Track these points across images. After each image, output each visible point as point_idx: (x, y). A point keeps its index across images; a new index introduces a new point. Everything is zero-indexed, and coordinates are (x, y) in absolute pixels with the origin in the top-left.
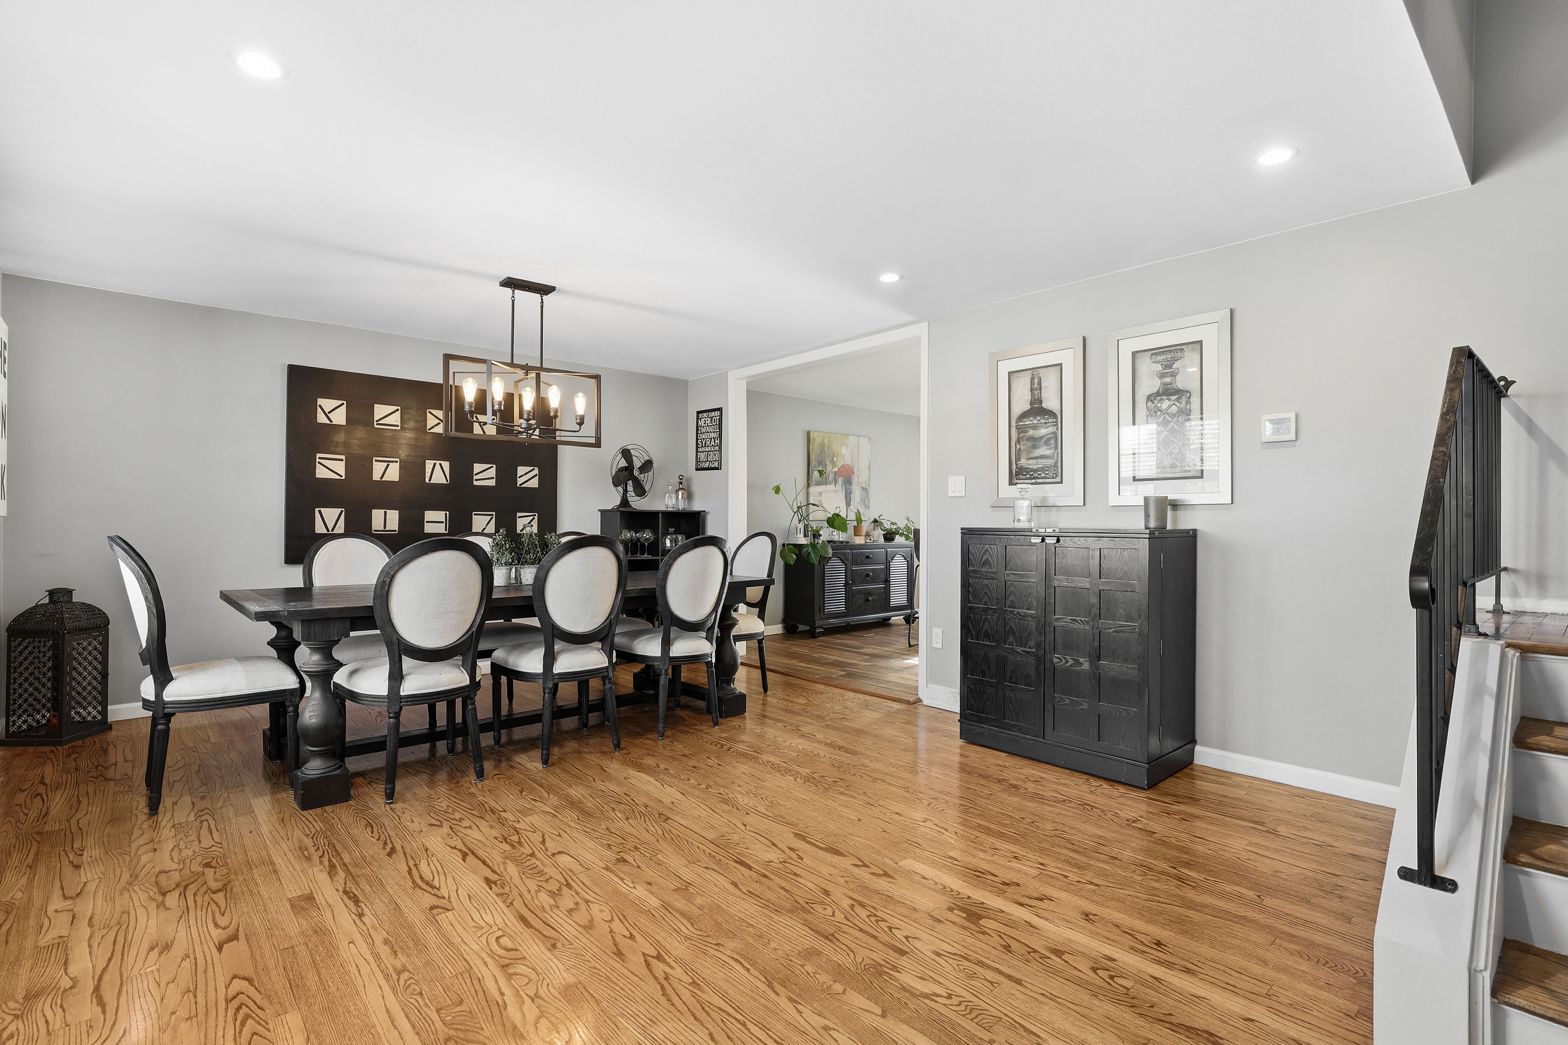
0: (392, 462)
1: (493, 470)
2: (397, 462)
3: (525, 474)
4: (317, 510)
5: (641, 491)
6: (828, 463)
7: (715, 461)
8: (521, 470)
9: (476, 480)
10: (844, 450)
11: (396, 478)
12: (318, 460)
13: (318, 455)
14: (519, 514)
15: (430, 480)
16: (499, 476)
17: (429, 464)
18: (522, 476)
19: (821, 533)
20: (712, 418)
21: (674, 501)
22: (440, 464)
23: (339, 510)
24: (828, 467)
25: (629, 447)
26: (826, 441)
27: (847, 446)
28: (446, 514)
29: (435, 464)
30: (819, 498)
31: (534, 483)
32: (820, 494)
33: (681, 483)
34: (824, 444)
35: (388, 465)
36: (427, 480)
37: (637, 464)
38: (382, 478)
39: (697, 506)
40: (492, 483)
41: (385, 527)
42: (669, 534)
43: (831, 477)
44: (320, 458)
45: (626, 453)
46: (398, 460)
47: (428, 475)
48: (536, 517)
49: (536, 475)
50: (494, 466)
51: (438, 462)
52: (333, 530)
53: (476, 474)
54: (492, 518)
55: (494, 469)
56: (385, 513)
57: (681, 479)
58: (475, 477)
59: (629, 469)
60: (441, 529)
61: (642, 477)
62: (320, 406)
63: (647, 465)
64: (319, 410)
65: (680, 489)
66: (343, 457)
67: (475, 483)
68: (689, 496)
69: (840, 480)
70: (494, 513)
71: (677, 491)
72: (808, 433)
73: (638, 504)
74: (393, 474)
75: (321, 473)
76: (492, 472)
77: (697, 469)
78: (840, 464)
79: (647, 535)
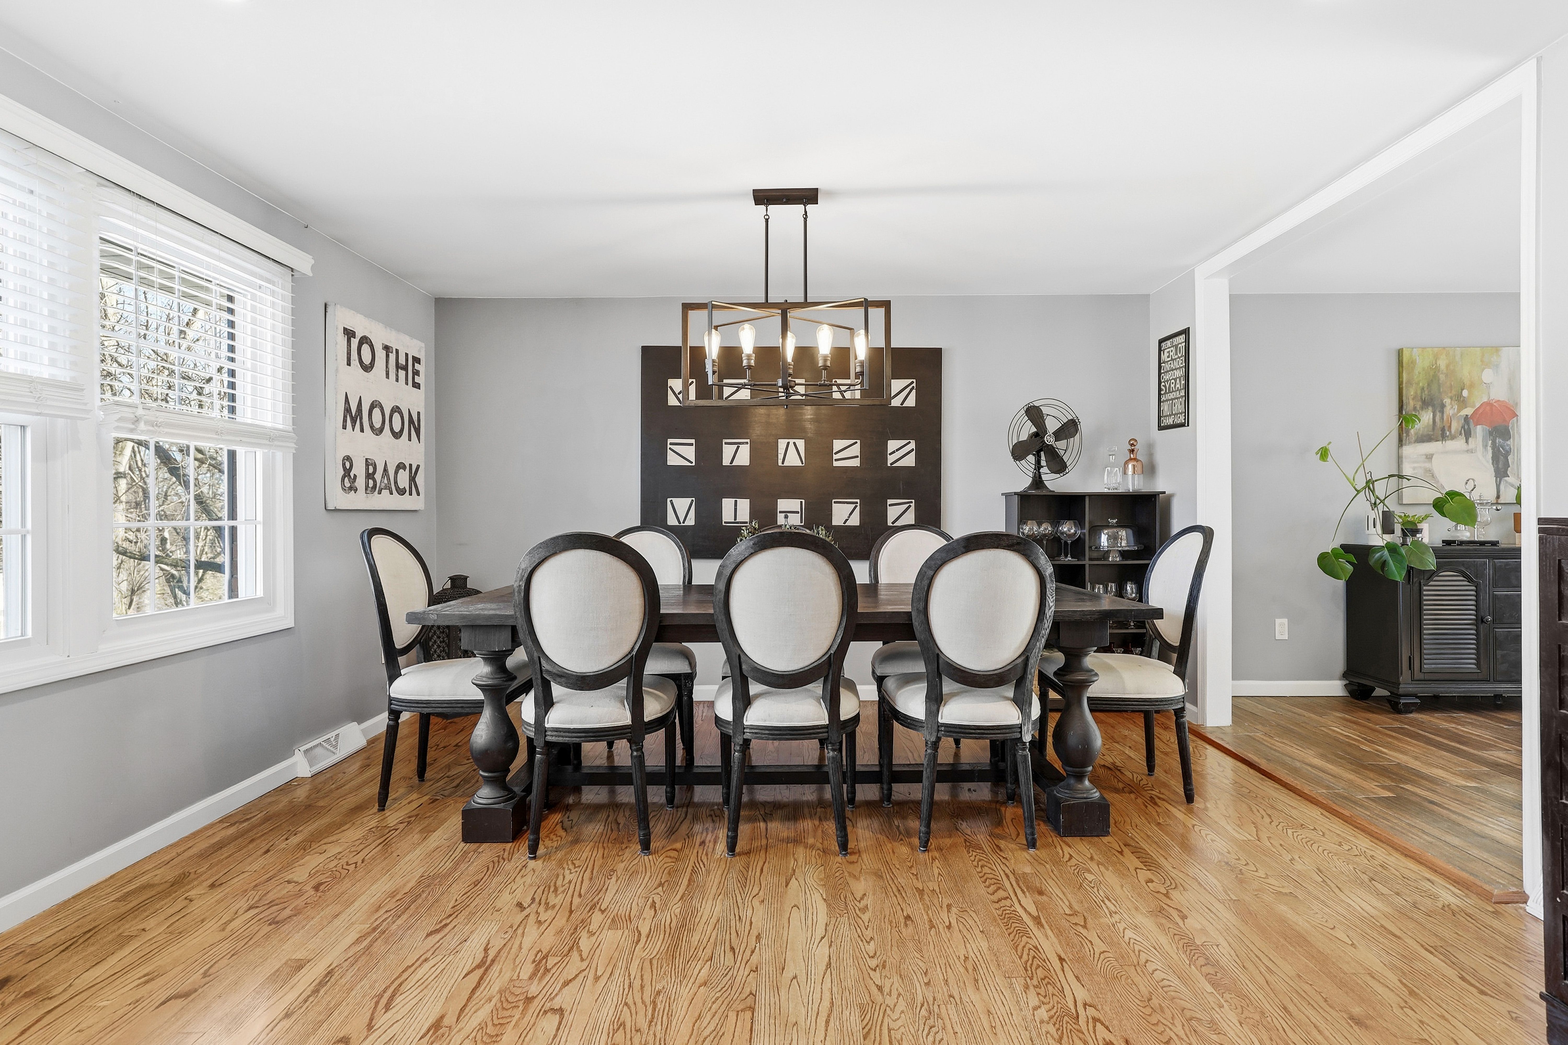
0: (743, 443)
1: (857, 447)
2: (747, 443)
3: (897, 450)
4: (669, 500)
5: (1059, 466)
6: (1447, 401)
7: (1181, 413)
8: (892, 445)
9: (836, 460)
10: (1487, 376)
11: (747, 462)
12: (669, 446)
13: (670, 441)
14: (890, 502)
15: (783, 463)
16: (864, 455)
17: (782, 444)
18: (894, 452)
19: (1420, 526)
20: (1176, 346)
21: (1119, 479)
22: (794, 443)
23: (689, 500)
24: (1448, 407)
25: (1036, 404)
26: (1442, 363)
27: (1497, 366)
28: (801, 502)
29: (788, 443)
30: (1427, 465)
31: (910, 461)
32: (1429, 457)
33: (1132, 451)
34: (1438, 369)
35: (738, 447)
36: (780, 464)
37: (1052, 426)
38: (731, 463)
39: (1161, 484)
40: (856, 463)
41: (735, 519)
42: (1108, 526)
43: (1455, 426)
44: (671, 444)
45: (1034, 413)
46: (748, 441)
47: (781, 457)
48: (913, 505)
49: (913, 450)
50: (859, 441)
51: (792, 441)
52: (684, 523)
53: (836, 453)
54: (856, 506)
55: (858, 445)
56: (736, 502)
57: (1132, 445)
58: (835, 457)
59: (1038, 435)
60: (795, 520)
61: (1061, 445)
62: (671, 387)
63: (1069, 429)
64: (670, 391)
65: (1131, 459)
66: (693, 441)
67: (836, 464)
68: (1150, 470)
69: (1479, 431)
70: (858, 501)
71: (1126, 463)
72: (1400, 353)
73: (1056, 483)
74: (743, 458)
75: (673, 460)
76: (856, 450)
77: (1161, 428)
78: (1479, 399)
79: (1068, 528)
